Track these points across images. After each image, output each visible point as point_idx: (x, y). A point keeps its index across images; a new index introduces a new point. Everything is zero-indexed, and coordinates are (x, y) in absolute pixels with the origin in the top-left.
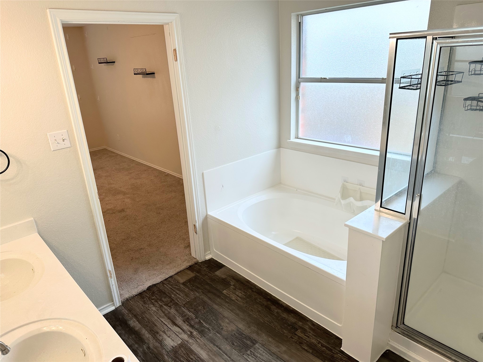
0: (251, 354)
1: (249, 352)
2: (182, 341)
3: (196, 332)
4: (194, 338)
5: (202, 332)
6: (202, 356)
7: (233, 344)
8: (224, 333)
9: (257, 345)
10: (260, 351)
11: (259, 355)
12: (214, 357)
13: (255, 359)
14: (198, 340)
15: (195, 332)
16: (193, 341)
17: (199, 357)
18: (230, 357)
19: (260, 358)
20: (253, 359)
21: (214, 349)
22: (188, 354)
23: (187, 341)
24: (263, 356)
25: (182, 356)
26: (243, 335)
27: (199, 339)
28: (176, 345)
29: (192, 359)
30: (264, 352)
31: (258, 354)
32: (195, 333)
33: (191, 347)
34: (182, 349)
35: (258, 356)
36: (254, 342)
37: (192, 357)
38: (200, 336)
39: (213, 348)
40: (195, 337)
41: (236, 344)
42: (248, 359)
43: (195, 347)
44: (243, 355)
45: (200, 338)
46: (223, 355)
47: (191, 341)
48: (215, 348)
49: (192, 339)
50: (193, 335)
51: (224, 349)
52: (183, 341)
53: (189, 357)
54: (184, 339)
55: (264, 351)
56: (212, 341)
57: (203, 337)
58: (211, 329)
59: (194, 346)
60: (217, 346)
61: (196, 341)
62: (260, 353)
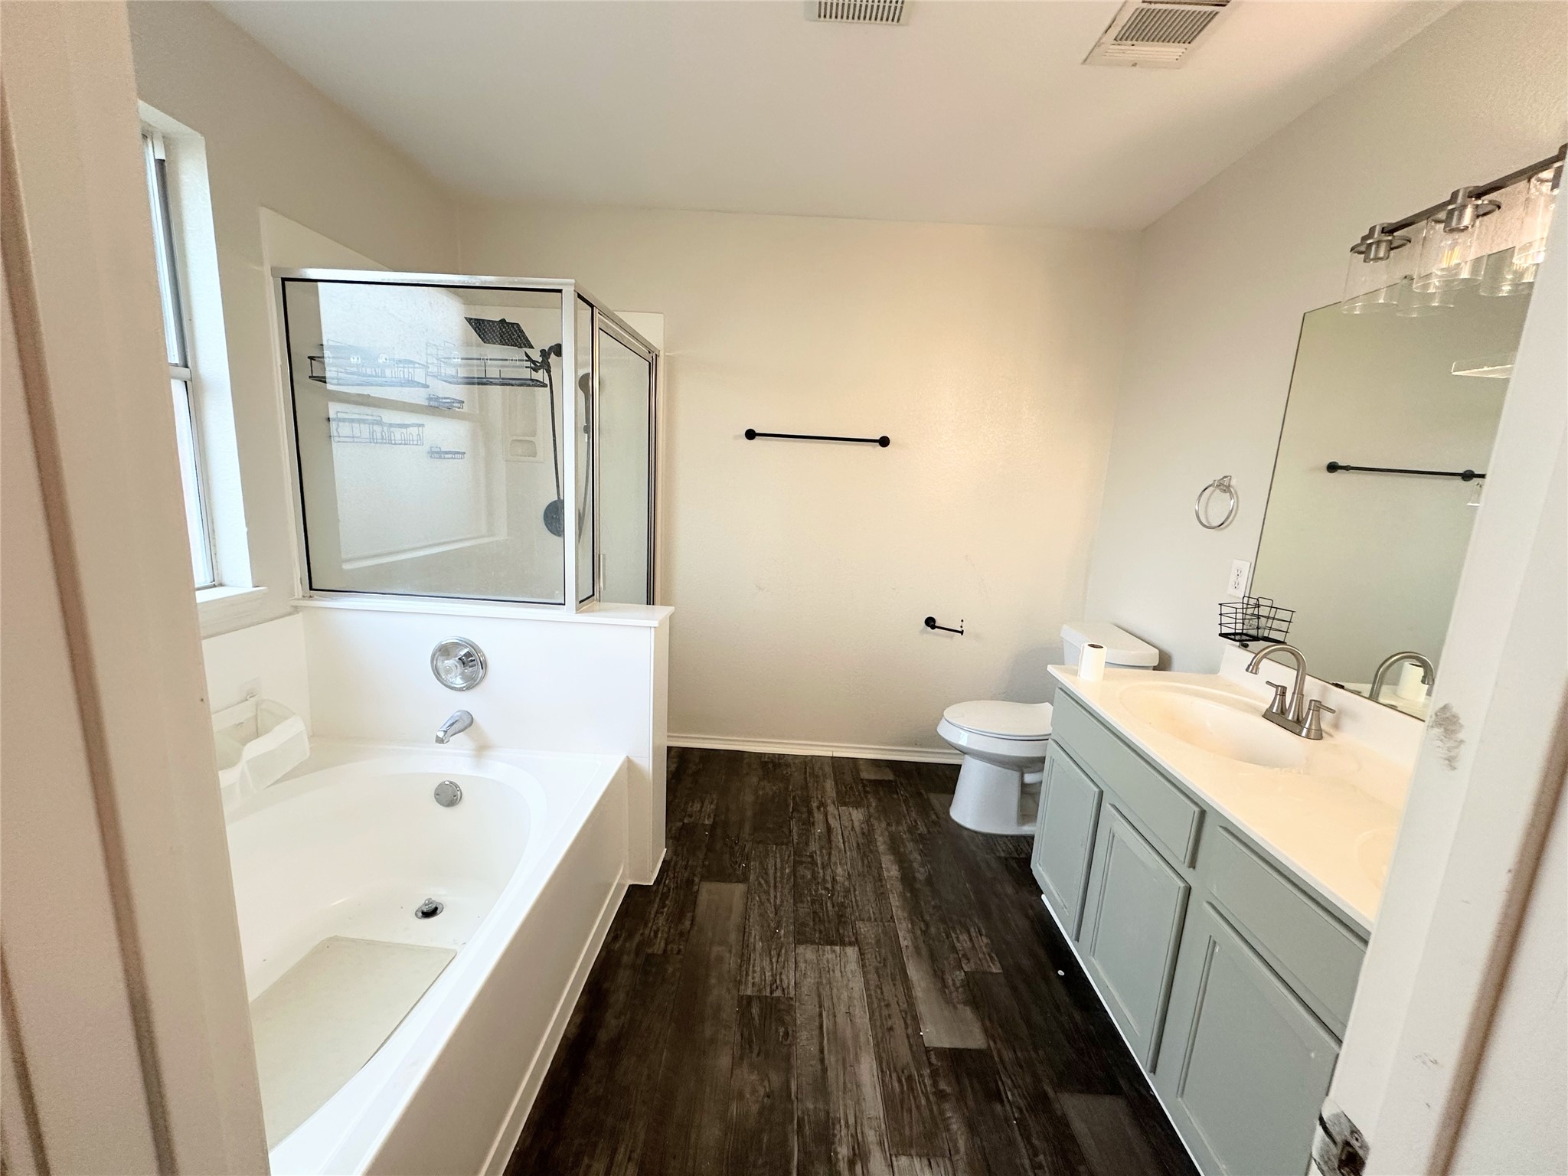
0: (777, 988)
1: (778, 994)
2: (894, 1158)
3: (836, 1154)
4: (855, 1136)
5: (824, 1135)
6: (871, 1067)
7: (787, 1034)
8: (776, 1079)
9: (749, 992)
10: (756, 980)
11: (768, 974)
12: (850, 1043)
13: (781, 974)
14: (851, 1121)
15: (840, 1156)
16: (867, 1130)
17: (882, 1071)
18: (821, 1015)
19: (772, 969)
20: (784, 977)
21: (833, 1059)
22: (902, 1101)
23: (881, 1143)
24: (763, 969)
25: (918, 1107)
26: (746, 1034)
27: (847, 1122)
28: (916, 1161)
29: (900, 1081)
30: (754, 972)
31: (765, 977)
32: (843, 1151)
33: (882, 1117)
34: (907, 1131)
35: (770, 974)
36: (745, 1003)
37: (896, 1085)
38: (838, 1127)
39: (833, 1063)
40: (852, 1135)
41: (782, 1030)
42: (792, 983)
43: (873, 1104)
44: (792, 999)
45: (843, 1122)
46: (827, 1028)
47: (871, 1137)
48: (831, 1059)
49: (863, 1137)
50: (853, 1149)
51: (816, 1041)
52: (891, 1155)
53: (902, 1091)
54: (885, 1158)
55: (750, 973)
56: (821, 1087)
57: (831, 1115)
58: (796, 1121)
59: (873, 1113)
60: (822, 1061)
61: (859, 1121)
62: (761, 974)
